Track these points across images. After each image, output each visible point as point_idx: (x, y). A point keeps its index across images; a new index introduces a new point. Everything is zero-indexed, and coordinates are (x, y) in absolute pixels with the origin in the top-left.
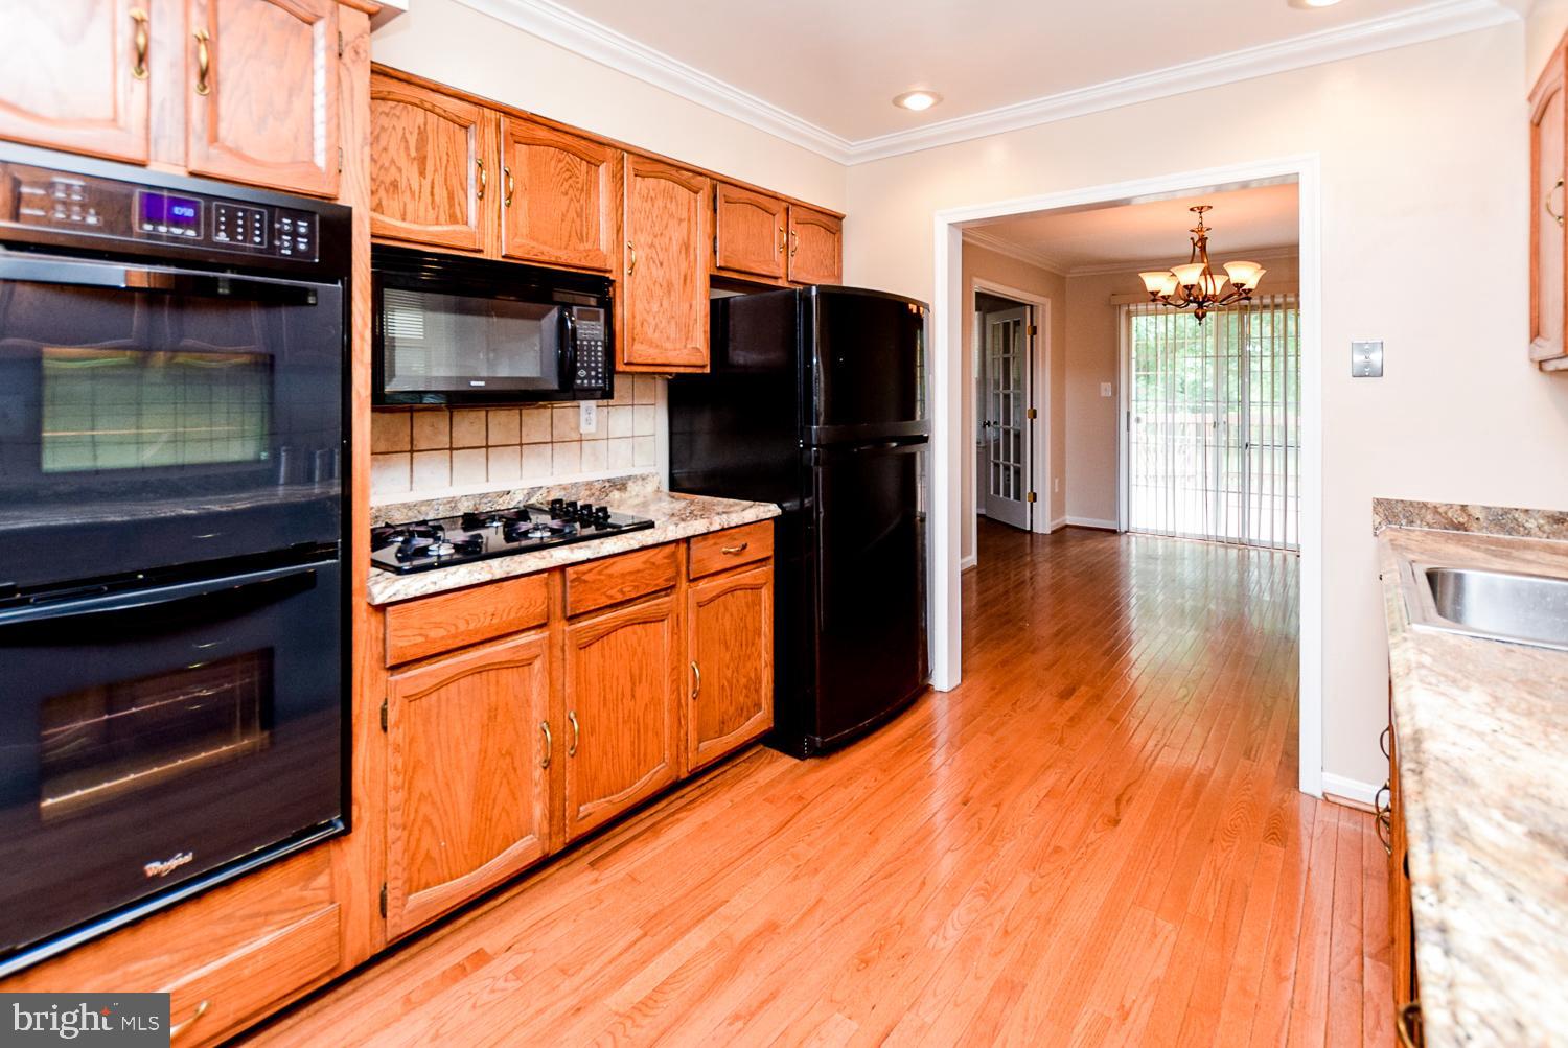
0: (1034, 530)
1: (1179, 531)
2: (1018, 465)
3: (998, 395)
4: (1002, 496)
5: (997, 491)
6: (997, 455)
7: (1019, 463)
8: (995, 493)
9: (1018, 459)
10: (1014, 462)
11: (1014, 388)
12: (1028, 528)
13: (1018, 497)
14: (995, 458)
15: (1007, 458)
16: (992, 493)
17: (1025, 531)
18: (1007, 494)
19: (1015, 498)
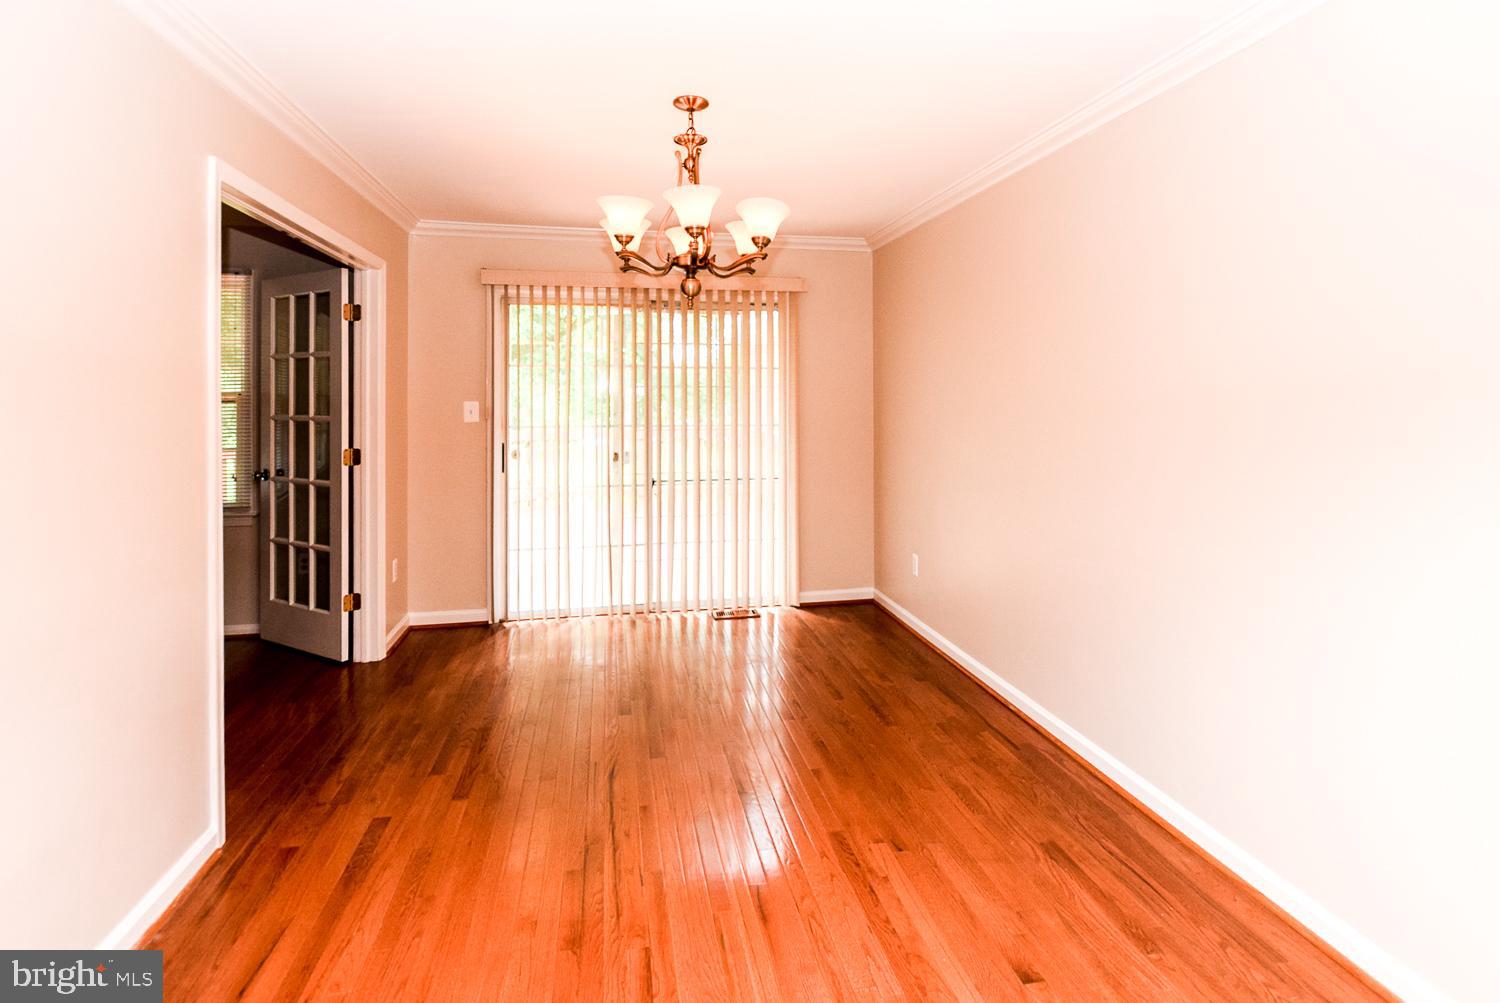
0: (357, 658)
1: (575, 607)
2: (324, 547)
3: (285, 425)
4: (292, 602)
5: (283, 593)
6: (282, 530)
7: (328, 543)
8: (278, 595)
9: (324, 535)
10: (318, 541)
11: (318, 412)
12: (345, 657)
13: (323, 601)
14: (278, 535)
15: (302, 534)
16: (272, 597)
17: (337, 665)
18: (302, 597)
19: (318, 605)
